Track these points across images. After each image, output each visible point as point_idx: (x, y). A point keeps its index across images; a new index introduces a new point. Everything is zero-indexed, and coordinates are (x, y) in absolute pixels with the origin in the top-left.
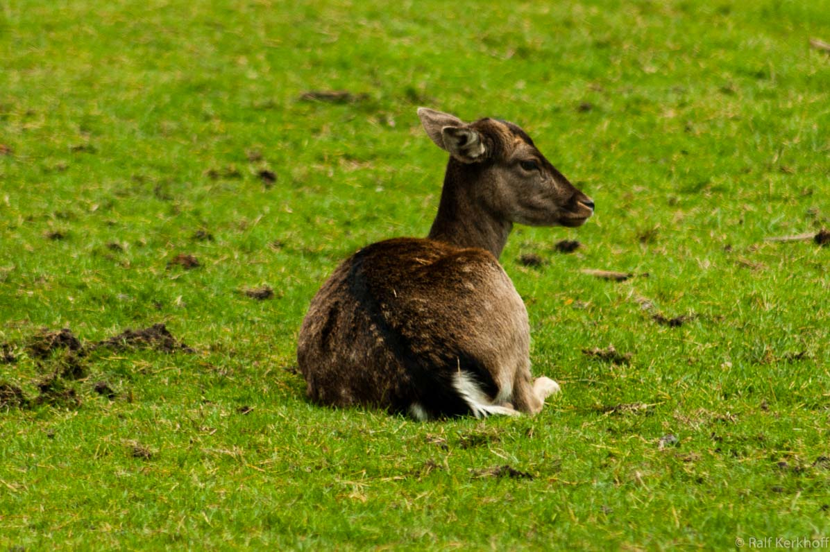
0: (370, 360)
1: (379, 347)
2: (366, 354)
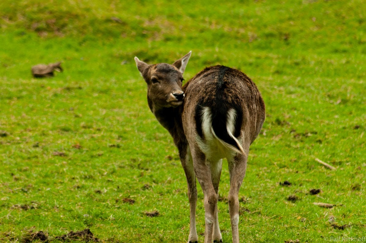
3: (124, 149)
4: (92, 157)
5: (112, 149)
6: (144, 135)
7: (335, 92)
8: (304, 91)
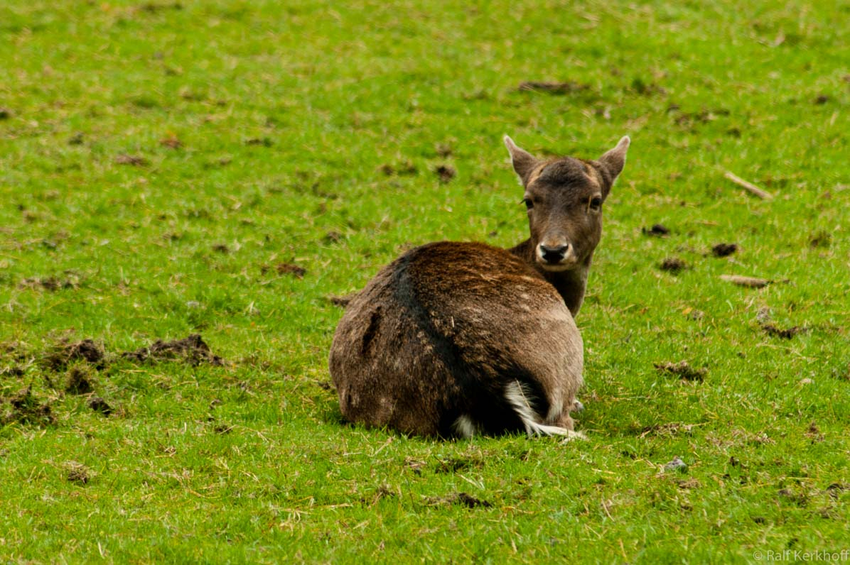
0: (417, 368)
1: (426, 356)
2: (412, 362)
3: (280, 150)
4: (207, 167)
5: (252, 148)
6: (327, 117)
7: (771, 18)
8: (698, 16)
